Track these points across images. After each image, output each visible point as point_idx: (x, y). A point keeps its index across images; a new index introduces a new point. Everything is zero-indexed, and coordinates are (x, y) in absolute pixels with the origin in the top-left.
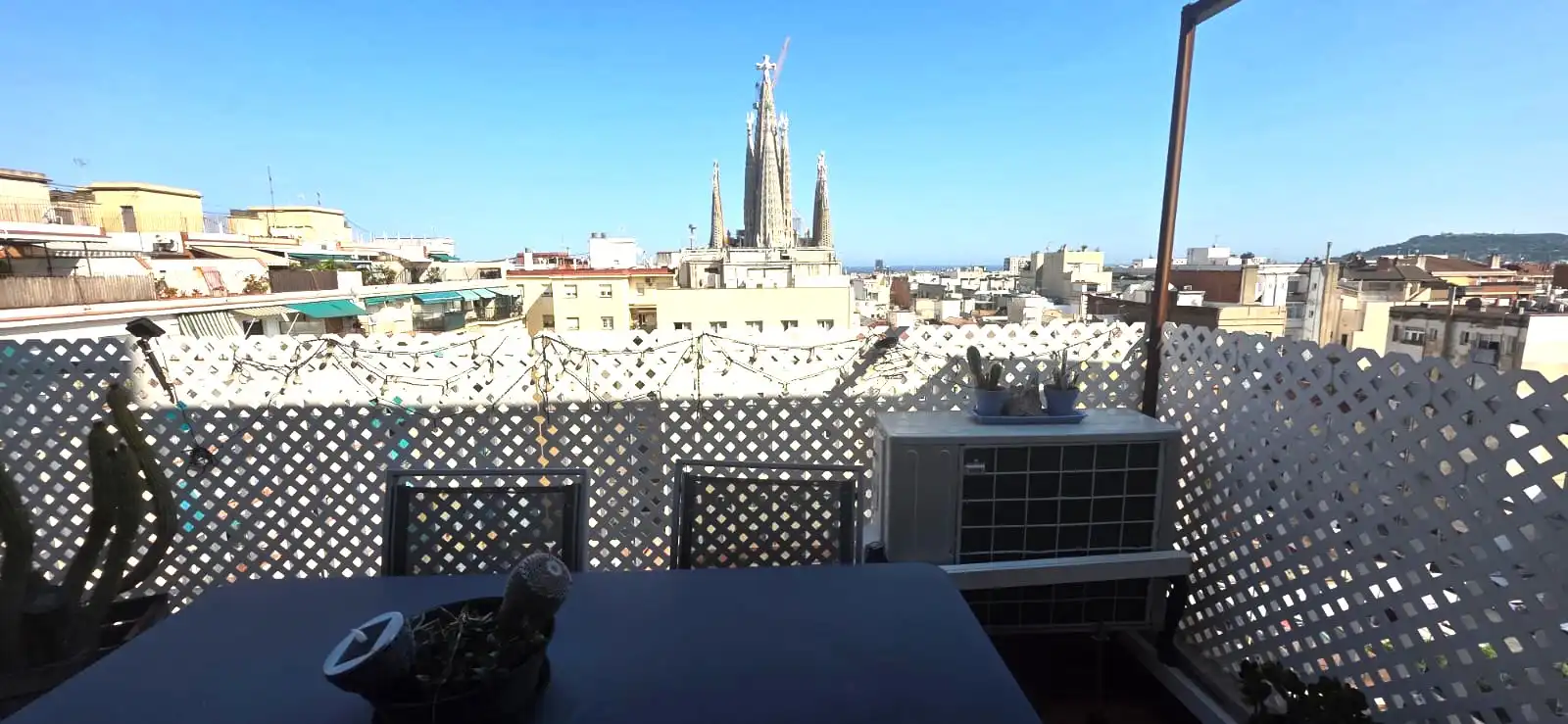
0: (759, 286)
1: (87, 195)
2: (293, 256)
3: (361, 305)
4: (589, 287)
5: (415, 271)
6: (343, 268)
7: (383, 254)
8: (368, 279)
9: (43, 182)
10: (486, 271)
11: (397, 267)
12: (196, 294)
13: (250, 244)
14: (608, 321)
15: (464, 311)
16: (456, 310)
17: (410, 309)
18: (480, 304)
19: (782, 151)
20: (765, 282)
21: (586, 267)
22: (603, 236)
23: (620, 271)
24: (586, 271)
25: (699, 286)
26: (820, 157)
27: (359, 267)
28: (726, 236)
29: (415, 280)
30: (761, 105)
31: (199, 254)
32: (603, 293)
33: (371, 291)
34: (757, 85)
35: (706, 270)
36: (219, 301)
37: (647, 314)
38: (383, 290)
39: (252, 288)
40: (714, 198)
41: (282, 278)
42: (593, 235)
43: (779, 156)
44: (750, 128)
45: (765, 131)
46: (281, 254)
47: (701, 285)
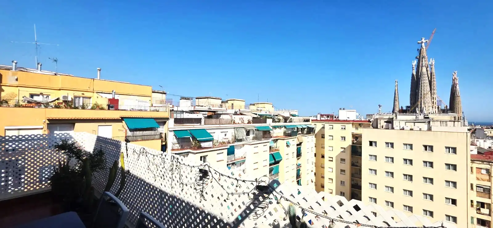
0: (411, 129)
1: (227, 102)
2: (259, 115)
3: (271, 128)
4: (337, 126)
5: (286, 120)
6: (269, 118)
7: (279, 114)
8: (274, 121)
9: (221, 99)
10: (305, 120)
11: (281, 118)
12: (238, 123)
13: (251, 112)
14: (344, 138)
15: (298, 131)
16: (295, 131)
17: (283, 129)
18: (303, 129)
19: (431, 73)
20: (415, 128)
21: (338, 119)
22: (344, 109)
23: (349, 121)
24: (338, 121)
25: (381, 128)
26: (454, 74)
27: (273, 118)
28: (400, 108)
29: (286, 122)
30: (420, 57)
31: (241, 114)
32: (342, 128)
33: (274, 124)
34: (418, 50)
35: (385, 122)
36: (242, 125)
37: (359, 137)
38: (277, 124)
39: (249, 122)
40: (395, 94)
41: (255, 120)
42: (340, 109)
43: (429, 76)
44: (414, 66)
45: (422, 67)
46: (256, 114)
47: (382, 127)
